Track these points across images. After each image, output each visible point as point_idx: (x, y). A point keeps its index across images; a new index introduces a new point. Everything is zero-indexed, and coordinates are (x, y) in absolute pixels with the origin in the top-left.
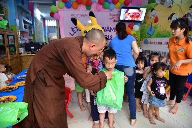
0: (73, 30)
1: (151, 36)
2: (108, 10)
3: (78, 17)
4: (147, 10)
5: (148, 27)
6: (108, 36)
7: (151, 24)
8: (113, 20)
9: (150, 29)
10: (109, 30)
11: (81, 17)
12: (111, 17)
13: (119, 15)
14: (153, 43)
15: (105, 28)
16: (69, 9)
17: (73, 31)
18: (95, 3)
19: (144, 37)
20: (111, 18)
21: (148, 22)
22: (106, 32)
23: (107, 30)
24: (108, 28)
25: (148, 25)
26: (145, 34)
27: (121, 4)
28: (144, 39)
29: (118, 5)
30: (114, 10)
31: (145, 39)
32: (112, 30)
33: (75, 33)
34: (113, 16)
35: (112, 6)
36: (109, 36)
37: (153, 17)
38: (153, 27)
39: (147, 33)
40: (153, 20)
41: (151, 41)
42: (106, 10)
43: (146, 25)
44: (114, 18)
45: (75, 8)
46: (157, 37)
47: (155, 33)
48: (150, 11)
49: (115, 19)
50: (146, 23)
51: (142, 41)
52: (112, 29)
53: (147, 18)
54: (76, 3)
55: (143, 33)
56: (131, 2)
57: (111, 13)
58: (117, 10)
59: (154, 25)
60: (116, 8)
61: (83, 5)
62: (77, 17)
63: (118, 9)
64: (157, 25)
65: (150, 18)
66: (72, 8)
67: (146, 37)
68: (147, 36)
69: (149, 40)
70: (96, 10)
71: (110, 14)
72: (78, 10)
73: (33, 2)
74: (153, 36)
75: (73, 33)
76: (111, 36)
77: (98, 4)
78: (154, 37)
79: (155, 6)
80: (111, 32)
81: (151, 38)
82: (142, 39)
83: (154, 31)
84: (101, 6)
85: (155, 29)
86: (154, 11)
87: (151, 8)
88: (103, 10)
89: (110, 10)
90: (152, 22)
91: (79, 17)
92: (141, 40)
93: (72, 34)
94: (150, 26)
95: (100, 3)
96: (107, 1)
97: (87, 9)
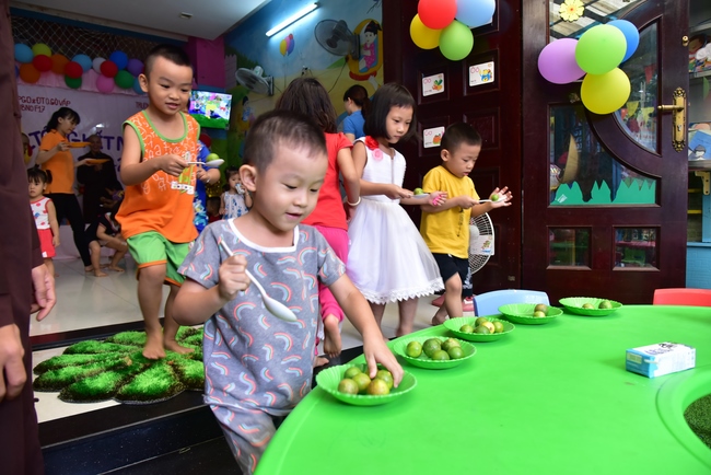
2: (132, 93)
3: (41, 105)
4: (232, 98)
5: (240, 141)
7: (244, 133)
11: (50, 105)
18: (92, 70)
21: (238, 128)
25: (240, 137)
37: (246, 118)
40: (248, 124)
42: (126, 93)
43: (236, 136)
45: (32, 81)
48: (241, 102)
50: (235, 131)
53: (236, 118)
54: (31, 67)
55: (232, 157)
57: (142, 100)
61: (57, 73)
62: (36, 104)
65: (242, 118)
70: (96, 90)
71: (139, 104)
72: (40, 86)
77: (99, 74)
84: (108, 82)
86: (247, 102)
87: (241, 95)
88: (116, 90)
91: (45, 105)
95: (106, 71)
96: (126, 69)
97: (68, 85)
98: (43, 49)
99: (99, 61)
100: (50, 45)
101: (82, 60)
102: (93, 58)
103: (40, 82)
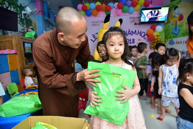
0: (94, 36)
1: (176, 35)
2: (128, 14)
4: (169, 8)
5: (173, 27)
6: (130, 40)
7: (175, 22)
8: (134, 23)
9: (175, 28)
10: (130, 34)
11: (101, 23)
12: (132, 20)
13: (139, 17)
14: (180, 43)
15: (126, 31)
16: (89, 17)
17: (94, 38)
18: (114, 8)
19: (169, 38)
20: (132, 22)
21: (172, 21)
22: (127, 35)
23: (128, 34)
24: (129, 31)
25: (172, 25)
26: (170, 34)
27: (140, 6)
28: (169, 40)
29: (138, 7)
30: (134, 13)
31: (171, 39)
32: (134, 34)
33: (96, 39)
34: (134, 19)
35: (132, 9)
37: (177, 16)
38: (178, 26)
39: (172, 33)
40: (178, 18)
41: (177, 41)
42: (126, 14)
43: (170, 25)
44: (134, 21)
45: (95, 16)
46: (184, 36)
47: (181, 32)
48: (174, 9)
49: (136, 22)
50: (170, 22)
51: (167, 42)
52: (134, 32)
53: (170, 17)
54: (95, 10)
55: (168, 34)
56: (151, 3)
57: (131, 16)
58: (137, 13)
59: (179, 23)
60: (136, 11)
61: (103, 11)
62: (97, 23)
63: (138, 11)
64: (183, 23)
65: (174, 17)
66: (92, 16)
67: (171, 38)
68: (172, 36)
69: (175, 40)
70: (116, 15)
71: (130, 18)
72: (98, 17)
74: (178, 35)
75: (95, 39)
76: (133, 40)
77: (117, 9)
78: (180, 36)
79: (178, 4)
80: (132, 35)
81: (177, 37)
82: (167, 40)
83: (180, 29)
84: (120, 11)
85: (180, 28)
86: (177, 8)
87: (174, 6)
88: (122, 14)
89: (130, 14)
90: (177, 20)
91: (100, 23)
92: (165, 41)
93: (93, 40)
94: (175, 25)
95: (119, 7)
96: (126, 5)
98: (98, 3)
99: (117, 4)
100: (100, 2)
101: (111, 4)
102: (114, 4)
103: (98, 16)
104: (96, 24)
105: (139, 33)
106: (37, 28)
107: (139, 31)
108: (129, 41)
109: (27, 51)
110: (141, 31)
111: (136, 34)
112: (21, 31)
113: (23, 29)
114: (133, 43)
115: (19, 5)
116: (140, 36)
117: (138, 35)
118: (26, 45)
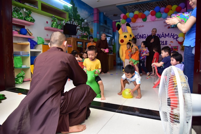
10: (164, 36)
15: (160, 34)
22: (161, 38)
23: (162, 36)
24: (163, 34)
27: (174, 11)
32: (167, 36)
35: (164, 14)
36: (163, 41)
45: (134, 22)
49: (169, 26)
54: (134, 18)
61: (140, 18)
70: (151, 21)
71: (164, 22)
73: (115, 21)
76: (166, 42)
84: (154, 17)
88: (157, 19)
89: (164, 19)
91: (138, 28)
95: (153, 14)
96: (159, 12)
97: (143, 21)
98: (137, 12)
101: (146, 13)
102: (149, 11)
103: (136, 22)
104: (135, 28)
105: (172, 36)
106: (93, 32)
107: (172, 34)
108: (162, 42)
109: (78, 46)
110: (174, 34)
111: (169, 37)
112: (80, 35)
113: (81, 34)
114: (166, 45)
115: (81, 19)
116: (173, 39)
117: (170, 37)
118: (79, 43)
